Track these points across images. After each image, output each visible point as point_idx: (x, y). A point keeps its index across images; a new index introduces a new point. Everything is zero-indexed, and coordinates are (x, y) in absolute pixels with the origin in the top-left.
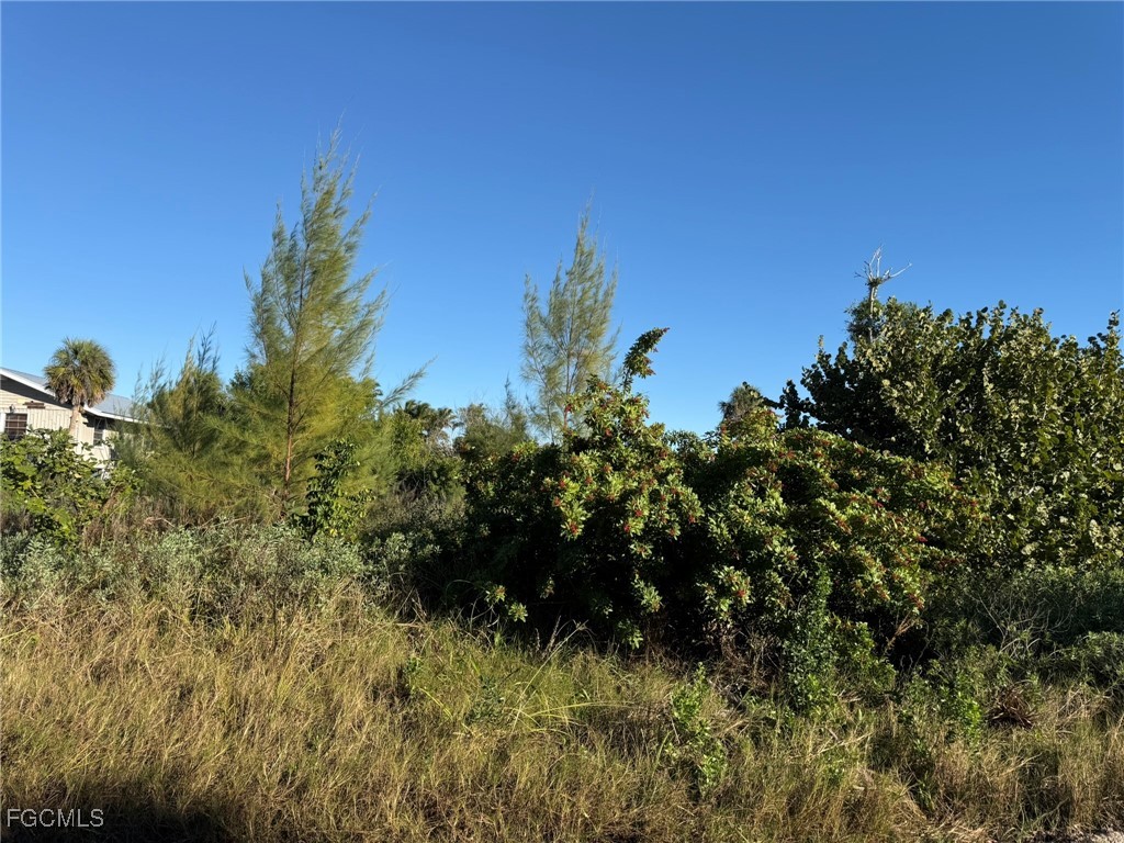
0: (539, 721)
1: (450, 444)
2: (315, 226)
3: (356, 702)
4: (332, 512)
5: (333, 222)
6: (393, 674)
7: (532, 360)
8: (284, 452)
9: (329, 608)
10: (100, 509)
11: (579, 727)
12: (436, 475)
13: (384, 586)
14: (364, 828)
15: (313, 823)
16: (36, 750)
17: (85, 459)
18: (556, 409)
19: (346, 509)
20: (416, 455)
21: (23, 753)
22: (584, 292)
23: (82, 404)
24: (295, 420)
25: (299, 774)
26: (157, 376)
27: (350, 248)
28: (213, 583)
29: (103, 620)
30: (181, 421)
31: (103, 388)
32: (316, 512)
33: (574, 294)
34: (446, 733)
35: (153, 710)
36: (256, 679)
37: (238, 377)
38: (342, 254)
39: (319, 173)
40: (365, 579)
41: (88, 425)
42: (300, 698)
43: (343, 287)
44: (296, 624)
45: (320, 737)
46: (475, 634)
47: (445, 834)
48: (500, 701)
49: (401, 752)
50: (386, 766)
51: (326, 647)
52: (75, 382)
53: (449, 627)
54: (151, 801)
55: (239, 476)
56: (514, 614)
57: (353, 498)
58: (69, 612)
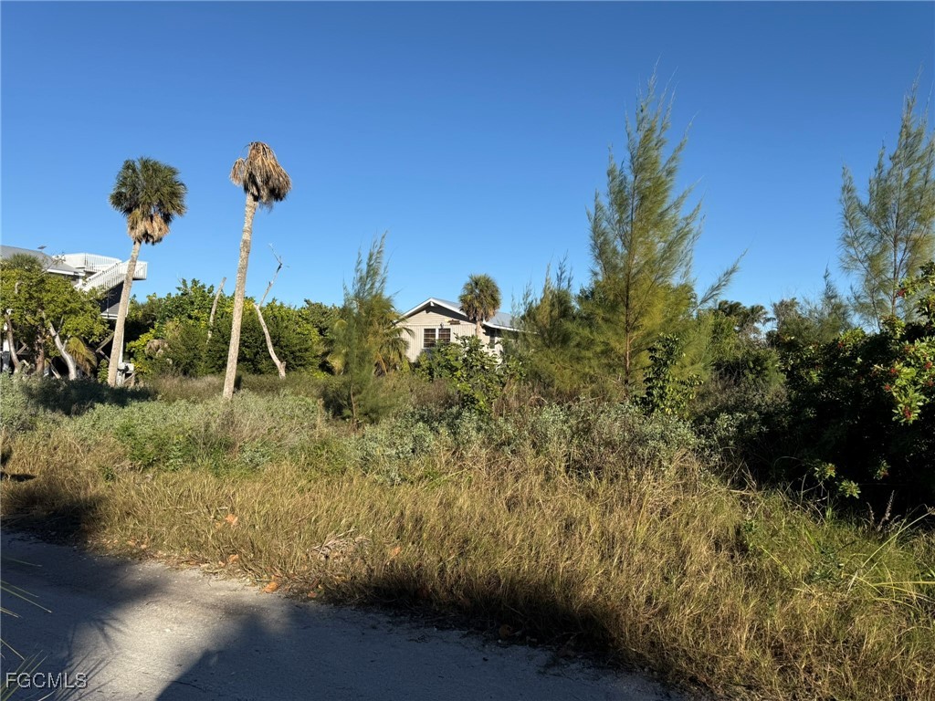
0: (881, 592)
1: (763, 338)
2: (640, 160)
3: (702, 550)
4: (666, 394)
5: (655, 153)
6: (732, 532)
7: (852, 251)
8: (622, 346)
9: (670, 471)
10: (501, 390)
11: (929, 604)
12: (752, 365)
13: (716, 458)
14: (718, 653)
15: (675, 640)
16: (481, 551)
17: (490, 354)
18: (882, 296)
19: (678, 392)
20: (732, 348)
21: (473, 551)
22: (912, 174)
23: (482, 320)
24: (631, 321)
25: (661, 600)
26: (527, 295)
27: (670, 173)
28: (579, 446)
29: (510, 468)
30: (548, 327)
31: (494, 308)
32: (652, 395)
33: (899, 177)
34: (787, 587)
35: (550, 533)
36: (619, 520)
37: (582, 291)
38: (663, 179)
39: (641, 115)
40: (698, 451)
41: (486, 334)
42: (655, 541)
43: (665, 206)
44: (645, 482)
45: (674, 574)
46: (805, 506)
47: (794, 673)
48: (839, 567)
49: (746, 596)
50: (733, 606)
51: (671, 503)
52: (477, 305)
53: (779, 497)
54: (554, 601)
55: (593, 366)
56: (845, 491)
57: (683, 383)
58: (489, 460)
